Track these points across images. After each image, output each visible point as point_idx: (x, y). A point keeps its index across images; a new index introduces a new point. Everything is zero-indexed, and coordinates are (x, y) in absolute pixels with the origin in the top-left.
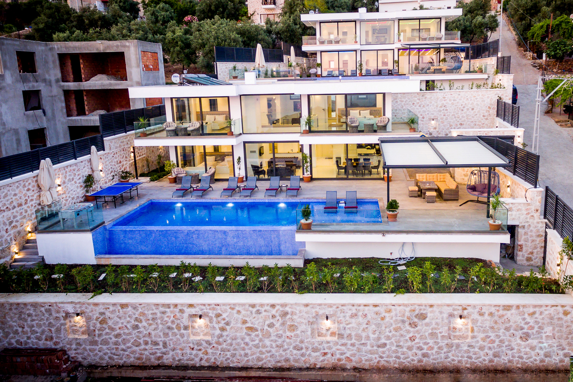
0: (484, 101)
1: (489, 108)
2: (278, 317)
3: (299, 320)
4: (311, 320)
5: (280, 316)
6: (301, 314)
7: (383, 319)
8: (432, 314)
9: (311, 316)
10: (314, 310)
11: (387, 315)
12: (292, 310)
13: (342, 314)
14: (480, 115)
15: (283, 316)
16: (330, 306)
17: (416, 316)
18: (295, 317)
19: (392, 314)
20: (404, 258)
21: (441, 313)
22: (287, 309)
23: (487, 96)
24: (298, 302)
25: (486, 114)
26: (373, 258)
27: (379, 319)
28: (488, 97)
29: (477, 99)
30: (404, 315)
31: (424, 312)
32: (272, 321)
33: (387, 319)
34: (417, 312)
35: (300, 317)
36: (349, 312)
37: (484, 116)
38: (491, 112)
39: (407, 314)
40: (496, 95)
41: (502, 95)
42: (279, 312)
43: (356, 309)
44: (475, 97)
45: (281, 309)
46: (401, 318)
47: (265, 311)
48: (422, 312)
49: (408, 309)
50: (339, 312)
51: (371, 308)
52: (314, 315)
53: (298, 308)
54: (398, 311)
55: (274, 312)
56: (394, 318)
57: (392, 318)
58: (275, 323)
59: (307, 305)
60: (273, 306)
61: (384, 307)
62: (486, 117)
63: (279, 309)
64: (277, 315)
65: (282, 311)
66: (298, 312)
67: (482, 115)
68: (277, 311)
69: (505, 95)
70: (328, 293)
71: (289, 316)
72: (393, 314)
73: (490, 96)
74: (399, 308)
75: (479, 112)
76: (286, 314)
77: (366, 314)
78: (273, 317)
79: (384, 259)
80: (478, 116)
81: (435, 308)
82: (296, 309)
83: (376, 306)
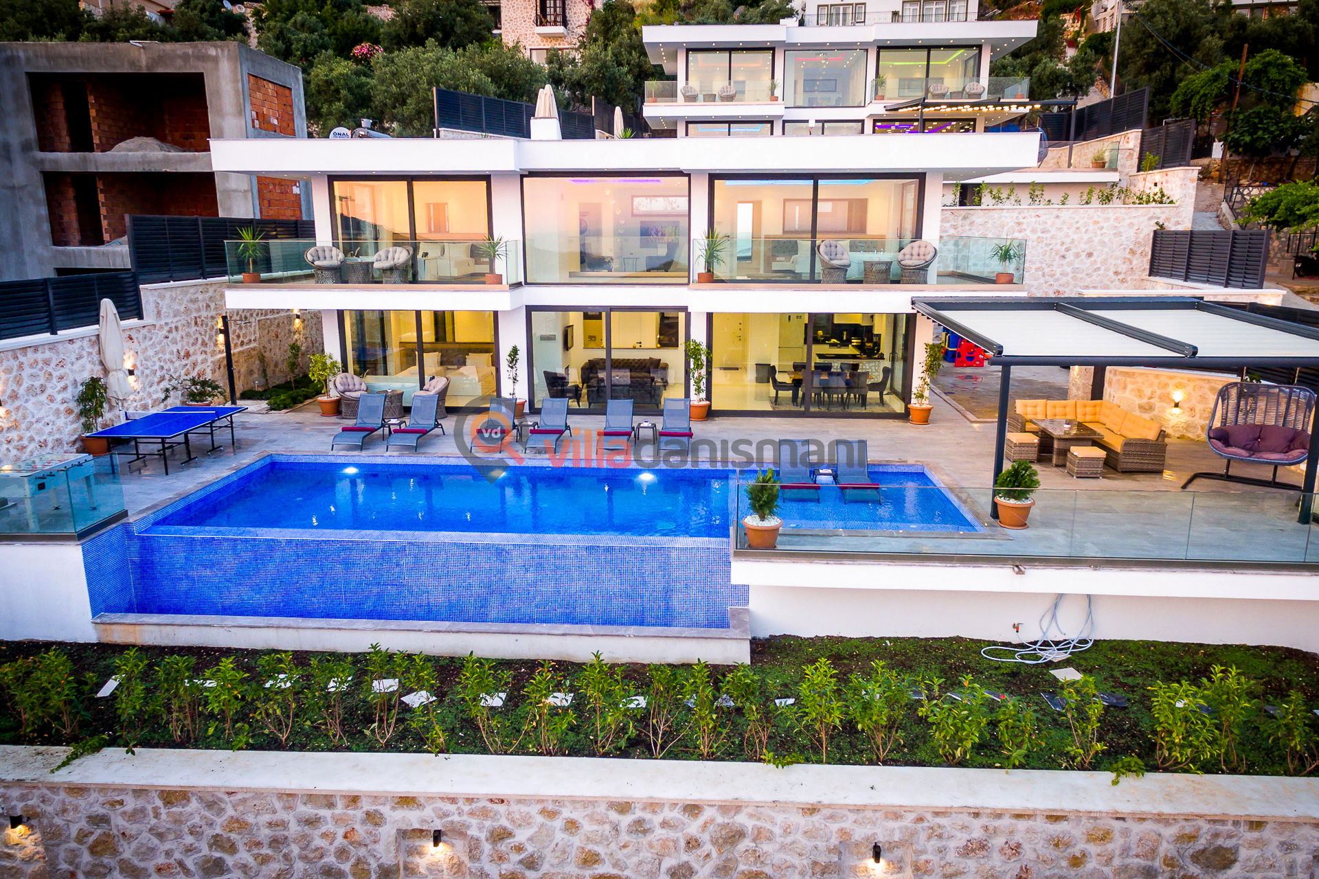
0: (1118, 234)
1: (1132, 252)
2: (708, 847)
3: (778, 857)
4: (823, 859)
5: (714, 842)
6: (789, 839)
7: (1076, 862)
8: (1255, 853)
9: (821, 845)
10: (835, 827)
11: (1093, 849)
12: (759, 824)
13: (935, 843)
14: (1107, 270)
15: (725, 842)
16: (895, 814)
17: (1196, 858)
18: (766, 847)
19: (1110, 847)
20: (1057, 643)
21: (1288, 847)
22: (742, 819)
23: (1128, 221)
24: (781, 797)
25: (1123, 268)
26: (958, 639)
27: (1064, 863)
28: (1131, 225)
29: (1102, 228)
30: (1154, 851)
31: (1229, 843)
32: (685, 857)
33: (1091, 865)
34: (1201, 843)
35: (783, 847)
36: (959, 834)
37: (1116, 273)
38: (1135, 262)
39: (1166, 848)
40: (1150, 219)
41: (1168, 219)
42: (711, 828)
43: (986, 828)
44: (1096, 223)
45: (720, 820)
46: (1142, 862)
47: (664, 824)
48: (1220, 842)
49: (1170, 832)
50: (923, 836)
51: (1040, 824)
52: (834, 841)
53: (780, 818)
54: (1134, 839)
55: (693, 827)
56: (1117, 862)
57: (1109, 861)
58: (695, 866)
59: (812, 810)
60: (693, 809)
61: (1086, 825)
62: (1121, 277)
63: (712, 820)
64: (705, 837)
65: (724, 826)
66: (777, 831)
67: (1113, 269)
68: (705, 826)
69: (1173, 220)
70: (871, 762)
71: (745, 844)
72: (1115, 846)
73: (1135, 221)
74: (1136, 828)
75: (1105, 261)
76: (736, 835)
77: (1019, 845)
78: (693, 844)
79: (994, 643)
80: (1101, 272)
81: (1267, 833)
82: (773, 823)
83: (1054, 818)
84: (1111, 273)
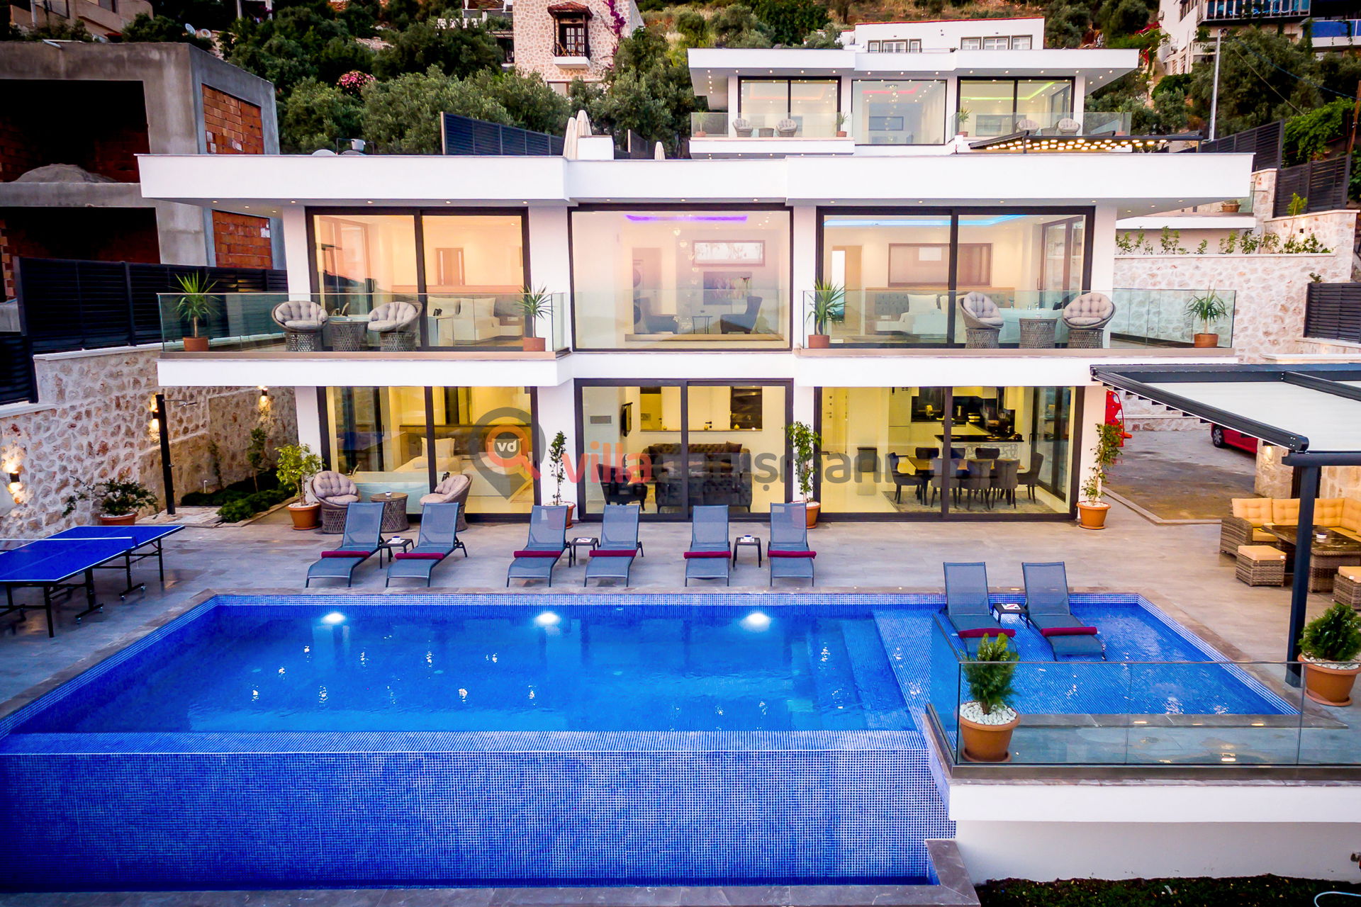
0: (1267, 288)
1: (1284, 309)
14: (1256, 329)
23: (1277, 274)
25: (1274, 328)
28: (1282, 277)
29: (1248, 281)
37: (1267, 334)
38: (1287, 321)
40: (1304, 270)
41: (1324, 270)
44: (1242, 274)
62: (1272, 338)
67: (1262, 329)
69: (1330, 272)
73: (1286, 272)
75: (1253, 320)
80: (1249, 332)
84: (1260, 334)
